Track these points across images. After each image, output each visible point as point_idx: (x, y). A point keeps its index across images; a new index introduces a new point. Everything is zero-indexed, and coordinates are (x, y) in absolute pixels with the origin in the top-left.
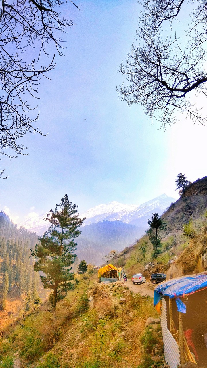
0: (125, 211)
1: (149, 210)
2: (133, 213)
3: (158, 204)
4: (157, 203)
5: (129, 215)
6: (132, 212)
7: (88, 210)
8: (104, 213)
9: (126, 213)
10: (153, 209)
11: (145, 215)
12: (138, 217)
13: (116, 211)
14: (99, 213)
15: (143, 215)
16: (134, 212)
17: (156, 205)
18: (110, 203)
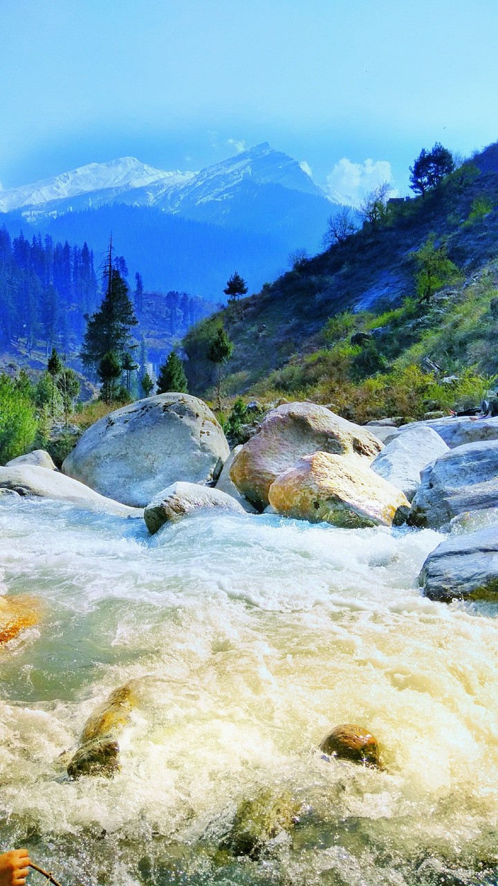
0: (162, 186)
1: (226, 185)
2: (183, 190)
3: (249, 169)
4: (245, 168)
5: (173, 196)
6: (182, 187)
7: (58, 179)
8: (101, 186)
9: (164, 190)
10: (235, 182)
11: (216, 197)
12: (199, 202)
13: (137, 184)
14: (88, 188)
15: (210, 198)
16: (186, 188)
17: (243, 172)
18: (118, 163)
